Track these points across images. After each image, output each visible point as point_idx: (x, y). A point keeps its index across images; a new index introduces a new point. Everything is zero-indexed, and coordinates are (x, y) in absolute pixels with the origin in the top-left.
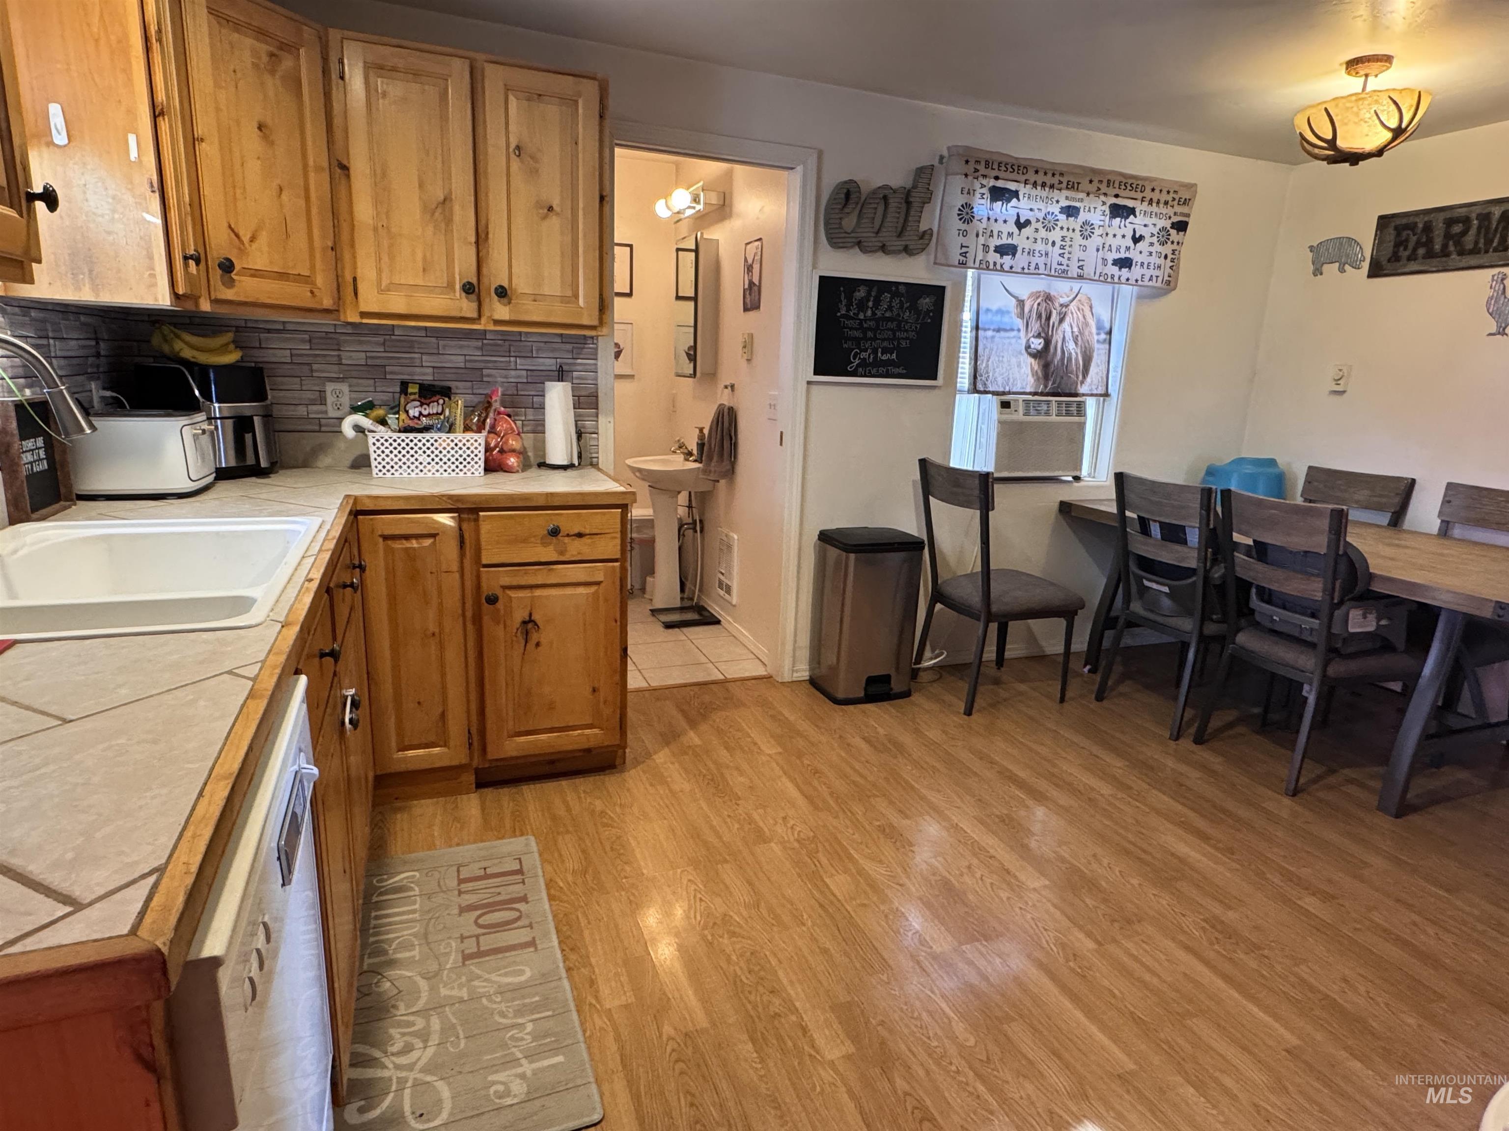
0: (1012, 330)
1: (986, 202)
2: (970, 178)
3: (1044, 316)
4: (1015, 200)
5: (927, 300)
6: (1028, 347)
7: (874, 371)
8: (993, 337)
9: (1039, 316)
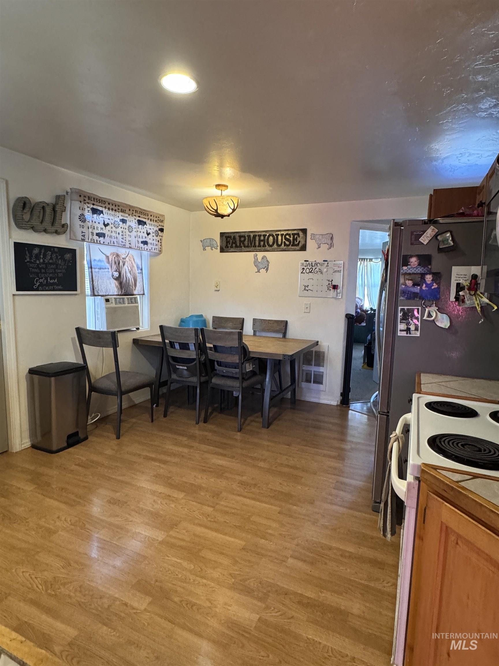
0: (106, 268)
1: (90, 214)
2: (82, 203)
3: (117, 263)
4: (102, 214)
5: (68, 255)
6: (113, 276)
7: (47, 288)
8: (98, 272)
9: (115, 263)
